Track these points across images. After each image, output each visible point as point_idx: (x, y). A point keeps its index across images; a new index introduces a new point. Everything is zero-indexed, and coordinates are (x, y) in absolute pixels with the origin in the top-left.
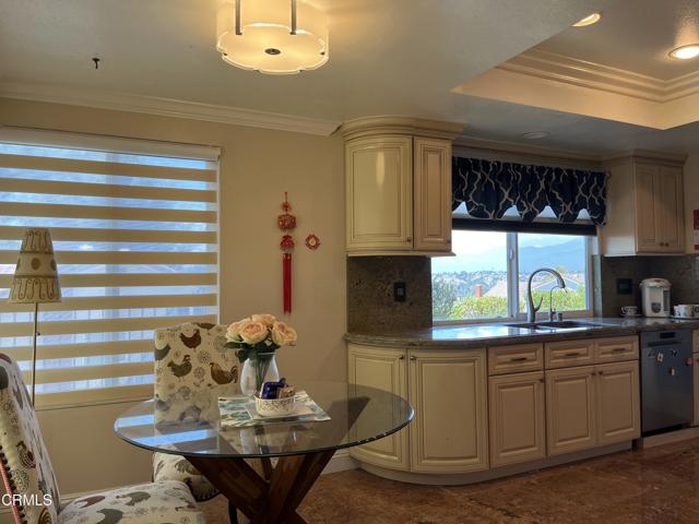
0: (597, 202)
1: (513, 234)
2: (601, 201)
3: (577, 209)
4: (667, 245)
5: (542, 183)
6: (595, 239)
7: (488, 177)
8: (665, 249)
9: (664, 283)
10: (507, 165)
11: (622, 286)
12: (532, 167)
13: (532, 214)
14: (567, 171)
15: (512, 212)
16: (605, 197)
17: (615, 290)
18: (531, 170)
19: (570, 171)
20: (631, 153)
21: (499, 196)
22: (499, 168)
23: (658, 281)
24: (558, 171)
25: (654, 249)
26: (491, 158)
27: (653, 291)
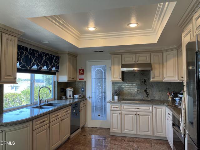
0: (57, 65)
1: (33, 74)
2: (58, 65)
3: (52, 67)
4: (73, 79)
5: (44, 58)
6: (56, 76)
7: (27, 53)
8: (73, 80)
9: (72, 89)
10: (33, 50)
11: (62, 90)
12: (41, 52)
13: (41, 68)
14: (50, 55)
15: (35, 67)
16: (59, 64)
17: (60, 92)
18: (41, 53)
19: (51, 55)
20: (67, 52)
21: (31, 61)
22: (31, 51)
23: (71, 89)
24: (48, 54)
25: (71, 80)
26: (29, 47)
27: (69, 91)
